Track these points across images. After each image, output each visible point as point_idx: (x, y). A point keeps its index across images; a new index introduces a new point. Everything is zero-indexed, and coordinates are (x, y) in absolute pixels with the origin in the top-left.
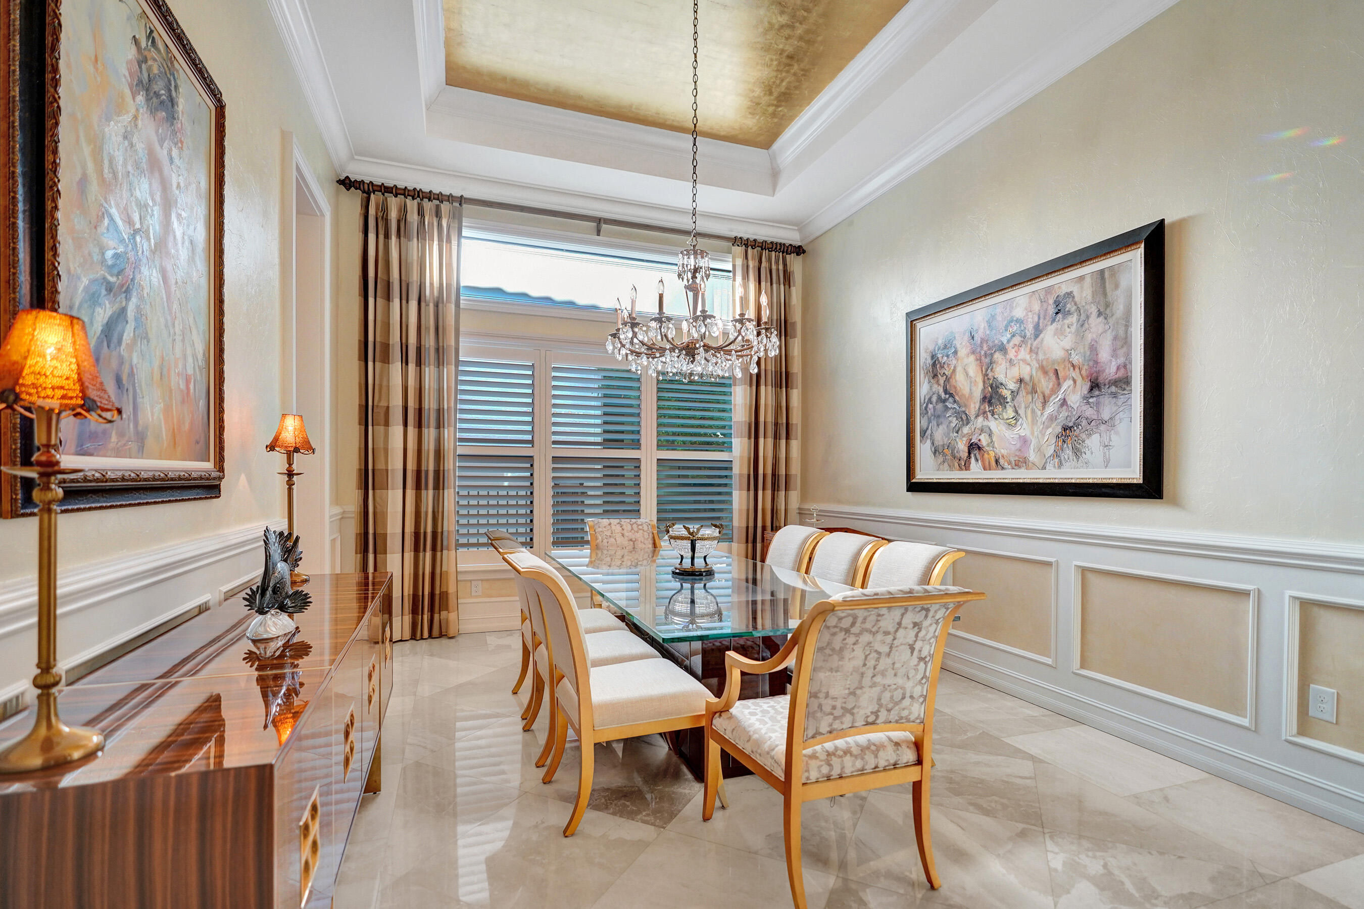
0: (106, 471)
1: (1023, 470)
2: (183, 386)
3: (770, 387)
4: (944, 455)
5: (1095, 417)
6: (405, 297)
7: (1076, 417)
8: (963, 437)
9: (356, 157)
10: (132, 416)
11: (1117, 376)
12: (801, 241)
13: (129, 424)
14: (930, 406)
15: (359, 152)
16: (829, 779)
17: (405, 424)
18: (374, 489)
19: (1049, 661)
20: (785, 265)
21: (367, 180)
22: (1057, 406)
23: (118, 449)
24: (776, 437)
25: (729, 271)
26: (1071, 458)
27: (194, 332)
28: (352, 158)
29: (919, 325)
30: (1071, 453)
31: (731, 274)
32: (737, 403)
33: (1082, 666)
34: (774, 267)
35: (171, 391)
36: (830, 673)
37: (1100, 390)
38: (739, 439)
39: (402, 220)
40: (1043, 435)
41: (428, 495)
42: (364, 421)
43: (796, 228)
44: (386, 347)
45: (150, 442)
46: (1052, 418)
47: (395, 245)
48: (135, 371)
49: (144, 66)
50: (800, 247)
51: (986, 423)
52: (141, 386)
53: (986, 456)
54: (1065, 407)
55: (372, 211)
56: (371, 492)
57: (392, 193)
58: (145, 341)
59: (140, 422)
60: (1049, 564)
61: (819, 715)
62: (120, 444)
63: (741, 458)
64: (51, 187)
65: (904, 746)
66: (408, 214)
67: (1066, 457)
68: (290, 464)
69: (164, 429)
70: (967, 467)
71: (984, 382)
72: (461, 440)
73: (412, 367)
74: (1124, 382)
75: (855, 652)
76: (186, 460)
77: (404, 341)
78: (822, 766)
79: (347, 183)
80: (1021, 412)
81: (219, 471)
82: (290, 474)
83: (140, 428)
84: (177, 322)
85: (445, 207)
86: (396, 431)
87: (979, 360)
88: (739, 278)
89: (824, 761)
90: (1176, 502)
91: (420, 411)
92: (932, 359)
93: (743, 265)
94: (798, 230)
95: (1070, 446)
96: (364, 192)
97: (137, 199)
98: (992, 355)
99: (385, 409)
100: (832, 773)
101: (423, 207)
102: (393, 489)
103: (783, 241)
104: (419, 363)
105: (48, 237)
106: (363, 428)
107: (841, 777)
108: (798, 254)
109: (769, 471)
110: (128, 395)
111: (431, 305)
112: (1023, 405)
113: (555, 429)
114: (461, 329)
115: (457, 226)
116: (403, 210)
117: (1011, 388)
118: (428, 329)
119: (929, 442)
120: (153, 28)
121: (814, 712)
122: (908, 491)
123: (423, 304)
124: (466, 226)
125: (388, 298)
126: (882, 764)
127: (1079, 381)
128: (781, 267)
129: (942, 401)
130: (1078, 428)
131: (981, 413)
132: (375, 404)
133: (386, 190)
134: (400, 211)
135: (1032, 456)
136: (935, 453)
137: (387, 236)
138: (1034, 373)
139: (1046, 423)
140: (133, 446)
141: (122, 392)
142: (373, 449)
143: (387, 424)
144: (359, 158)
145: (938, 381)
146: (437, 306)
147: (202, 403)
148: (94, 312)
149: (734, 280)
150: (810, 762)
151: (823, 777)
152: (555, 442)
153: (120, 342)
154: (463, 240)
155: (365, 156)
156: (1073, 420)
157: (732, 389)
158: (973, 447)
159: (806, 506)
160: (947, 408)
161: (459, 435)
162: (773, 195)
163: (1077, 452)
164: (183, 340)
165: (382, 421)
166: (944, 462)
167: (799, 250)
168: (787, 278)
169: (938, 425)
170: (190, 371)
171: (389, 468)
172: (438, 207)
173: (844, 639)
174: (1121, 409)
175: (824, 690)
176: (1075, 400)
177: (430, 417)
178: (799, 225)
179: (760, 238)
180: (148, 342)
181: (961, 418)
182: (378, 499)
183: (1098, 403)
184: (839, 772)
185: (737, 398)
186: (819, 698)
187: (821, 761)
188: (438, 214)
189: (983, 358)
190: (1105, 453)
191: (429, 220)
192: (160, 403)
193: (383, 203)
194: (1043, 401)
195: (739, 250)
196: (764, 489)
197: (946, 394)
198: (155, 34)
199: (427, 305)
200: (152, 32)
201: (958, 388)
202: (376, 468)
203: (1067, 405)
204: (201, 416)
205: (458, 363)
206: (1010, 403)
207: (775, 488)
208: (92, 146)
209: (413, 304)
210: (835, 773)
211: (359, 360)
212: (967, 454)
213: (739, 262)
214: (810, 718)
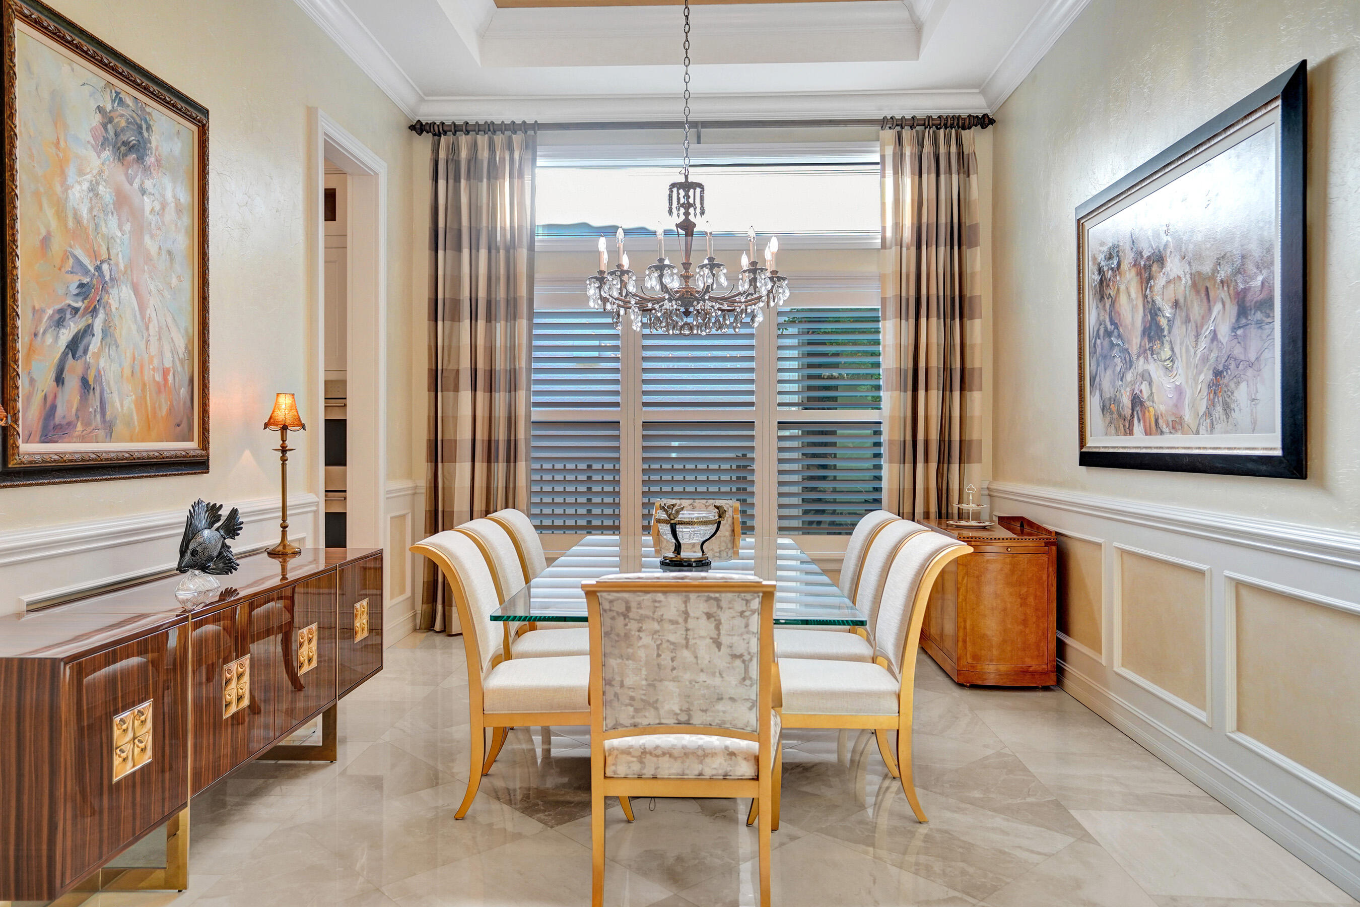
0: (65, 453)
1: (1179, 436)
2: (159, 378)
3: (934, 320)
4: (1111, 413)
5: (1242, 357)
6: (474, 247)
7: (1226, 357)
8: (1127, 386)
9: (426, 98)
10: (99, 409)
11: (1262, 296)
12: (989, 106)
13: (95, 416)
14: (1098, 341)
15: (428, 93)
16: (640, 777)
17: (474, 389)
18: (442, 462)
19: (1202, 716)
20: (960, 144)
21: (438, 120)
22: (1208, 339)
23: (83, 436)
24: (947, 388)
25: (878, 164)
26: (1222, 417)
27: (174, 330)
28: (422, 100)
29: (1087, 225)
30: (1221, 411)
31: (879, 167)
32: (887, 343)
33: (1240, 729)
34: (942, 150)
35: (144, 385)
36: (621, 661)
37: (1246, 318)
38: (889, 393)
39: (473, 159)
40: (1196, 384)
41: (500, 468)
42: (434, 387)
43: (977, 91)
44: (456, 303)
45: (119, 428)
46: (1205, 359)
47: (465, 189)
48: (102, 373)
49: (109, 126)
50: (985, 116)
51: (1146, 367)
52: (109, 384)
53: (1147, 414)
54: (1215, 343)
55: (442, 155)
56: (440, 465)
57: (462, 131)
58: (114, 347)
59: (108, 413)
60: (1201, 573)
61: (616, 704)
62: (85, 432)
63: (892, 418)
64: (11, 253)
65: (740, 759)
66: (478, 153)
67: (1217, 416)
68: (284, 441)
69: (135, 418)
70: (1129, 431)
71: (1144, 307)
72: (537, 404)
73: (481, 324)
74: (1266, 304)
75: (643, 640)
76: (162, 441)
77: (473, 296)
78: (632, 762)
79: (419, 128)
80: (1177, 350)
81: (203, 449)
82: (284, 450)
83: (108, 417)
84: (151, 326)
85: (517, 138)
86: (465, 396)
87: (1139, 274)
88: (889, 172)
89: (637, 757)
90: (1322, 485)
91: (491, 374)
92: (1099, 274)
93: (894, 154)
94: (980, 93)
95: (1220, 399)
96: (434, 135)
97: (103, 235)
98: (1150, 266)
99: (455, 372)
100: (644, 771)
101: (493, 140)
102: (461, 462)
103: (957, 112)
104: (489, 319)
105: (9, 290)
106: (433, 394)
107: (655, 778)
108: (984, 126)
109: (934, 436)
110: (94, 393)
111: (502, 253)
112: (1178, 342)
113: (646, 388)
114: (536, 276)
115: (530, 157)
116: (474, 146)
117: (1168, 315)
118: (498, 279)
119: (1098, 394)
120: (119, 90)
121: (611, 701)
122: (1081, 464)
123: (493, 252)
124: (541, 156)
125: (459, 249)
126: (708, 772)
127: (1228, 301)
128: (954, 149)
129: (1109, 334)
130: (1227, 373)
131: (1142, 352)
132: (444, 367)
133: (456, 129)
134: (469, 150)
135: (1188, 417)
136: (1103, 410)
137: (457, 179)
138: (1187, 293)
139: (1199, 366)
140: (101, 433)
141: (88, 391)
142: (442, 417)
143: (456, 389)
144: (430, 98)
145: (1104, 306)
146: (507, 251)
147: (184, 392)
148: (58, 333)
149: (883, 176)
150: (619, 756)
151: (634, 774)
152: (645, 404)
153: (86, 351)
154: (537, 170)
155: (436, 95)
156: (1223, 361)
157: (880, 325)
158: (1136, 401)
159: (995, 486)
160: (1112, 345)
161: (534, 399)
162: (917, 59)
163: (1227, 409)
164: (159, 339)
165: (452, 387)
166: (1111, 422)
167: (985, 121)
168: (964, 164)
169: (1105, 369)
170: (168, 364)
171: (458, 439)
172: (510, 138)
173: (626, 625)
174: (1266, 345)
175: (618, 678)
176: (1224, 331)
177: (501, 381)
178: (981, 86)
179: (921, 114)
180: (117, 347)
181: (1125, 358)
182: (446, 473)
183: (1245, 336)
184: (652, 773)
185: (887, 337)
186: (613, 686)
187: (633, 757)
188: (510, 147)
189: (1143, 271)
190: (1252, 411)
191: (500, 155)
192: (131, 396)
193: (453, 144)
194: (1196, 334)
195: (889, 134)
196: (926, 460)
197: (1111, 324)
198: (122, 95)
199: (498, 251)
200: (117, 94)
201: (1122, 315)
202: (445, 438)
203: (1217, 340)
204: (182, 403)
205: (531, 314)
206: (1167, 338)
207: (944, 458)
208: (55, 208)
209: (483, 253)
210: (649, 772)
211: (429, 320)
212: (1130, 412)
213: (889, 151)
214: (608, 707)
